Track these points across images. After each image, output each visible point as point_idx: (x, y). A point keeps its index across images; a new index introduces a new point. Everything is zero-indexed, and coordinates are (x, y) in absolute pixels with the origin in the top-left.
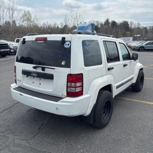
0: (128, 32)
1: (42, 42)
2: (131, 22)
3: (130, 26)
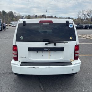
0: (14, 19)
1: (49, 24)
2: (15, 13)
3: (14, 15)
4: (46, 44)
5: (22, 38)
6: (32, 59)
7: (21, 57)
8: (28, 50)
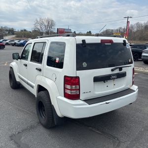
1: (110, 44)
4: (112, 70)
5: (85, 64)
6: (97, 93)
7: (84, 93)
8: (94, 81)
